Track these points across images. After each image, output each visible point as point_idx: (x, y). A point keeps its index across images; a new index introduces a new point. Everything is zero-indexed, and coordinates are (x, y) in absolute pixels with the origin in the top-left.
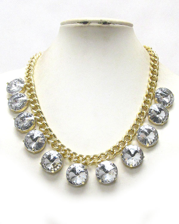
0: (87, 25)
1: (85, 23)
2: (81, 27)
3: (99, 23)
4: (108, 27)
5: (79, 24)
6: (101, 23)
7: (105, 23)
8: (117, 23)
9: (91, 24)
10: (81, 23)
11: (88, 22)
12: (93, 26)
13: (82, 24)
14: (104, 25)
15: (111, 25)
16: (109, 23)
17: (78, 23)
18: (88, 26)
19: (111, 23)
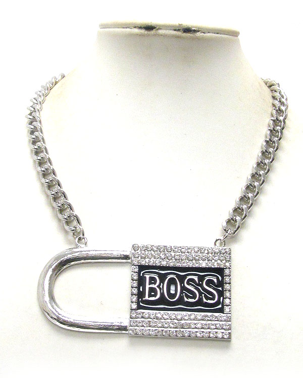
0: (153, 32)
1: (149, 28)
2: (141, 35)
3: (175, 30)
4: (193, 39)
5: (136, 31)
6: (179, 30)
7: (187, 30)
8: (209, 31)
9: (160, 32)
10: (140, 28)
11: (155, 28)
12: (164, 36)
13: (143, 31)
14: (185, 35)
15: (198, 34)
16: (195, 31)
17: (135, 27)
18: (155, 35)
19: (198, 31)
